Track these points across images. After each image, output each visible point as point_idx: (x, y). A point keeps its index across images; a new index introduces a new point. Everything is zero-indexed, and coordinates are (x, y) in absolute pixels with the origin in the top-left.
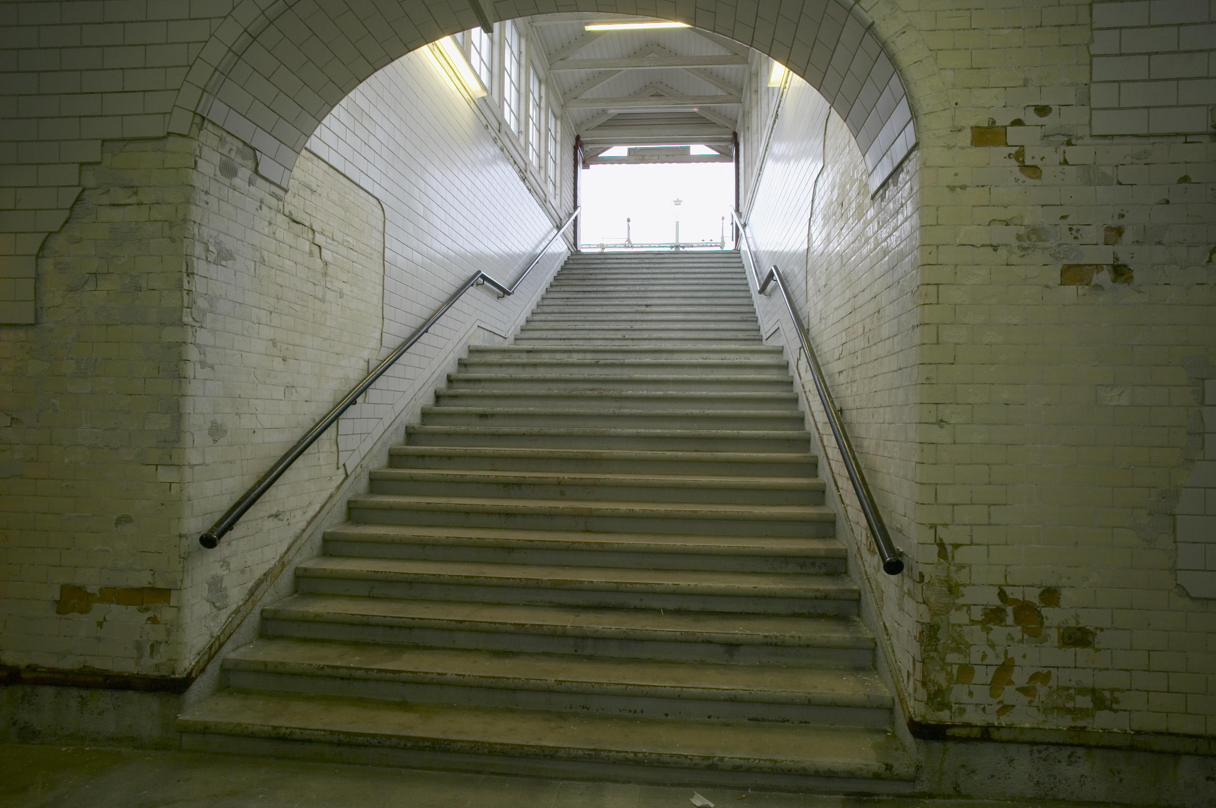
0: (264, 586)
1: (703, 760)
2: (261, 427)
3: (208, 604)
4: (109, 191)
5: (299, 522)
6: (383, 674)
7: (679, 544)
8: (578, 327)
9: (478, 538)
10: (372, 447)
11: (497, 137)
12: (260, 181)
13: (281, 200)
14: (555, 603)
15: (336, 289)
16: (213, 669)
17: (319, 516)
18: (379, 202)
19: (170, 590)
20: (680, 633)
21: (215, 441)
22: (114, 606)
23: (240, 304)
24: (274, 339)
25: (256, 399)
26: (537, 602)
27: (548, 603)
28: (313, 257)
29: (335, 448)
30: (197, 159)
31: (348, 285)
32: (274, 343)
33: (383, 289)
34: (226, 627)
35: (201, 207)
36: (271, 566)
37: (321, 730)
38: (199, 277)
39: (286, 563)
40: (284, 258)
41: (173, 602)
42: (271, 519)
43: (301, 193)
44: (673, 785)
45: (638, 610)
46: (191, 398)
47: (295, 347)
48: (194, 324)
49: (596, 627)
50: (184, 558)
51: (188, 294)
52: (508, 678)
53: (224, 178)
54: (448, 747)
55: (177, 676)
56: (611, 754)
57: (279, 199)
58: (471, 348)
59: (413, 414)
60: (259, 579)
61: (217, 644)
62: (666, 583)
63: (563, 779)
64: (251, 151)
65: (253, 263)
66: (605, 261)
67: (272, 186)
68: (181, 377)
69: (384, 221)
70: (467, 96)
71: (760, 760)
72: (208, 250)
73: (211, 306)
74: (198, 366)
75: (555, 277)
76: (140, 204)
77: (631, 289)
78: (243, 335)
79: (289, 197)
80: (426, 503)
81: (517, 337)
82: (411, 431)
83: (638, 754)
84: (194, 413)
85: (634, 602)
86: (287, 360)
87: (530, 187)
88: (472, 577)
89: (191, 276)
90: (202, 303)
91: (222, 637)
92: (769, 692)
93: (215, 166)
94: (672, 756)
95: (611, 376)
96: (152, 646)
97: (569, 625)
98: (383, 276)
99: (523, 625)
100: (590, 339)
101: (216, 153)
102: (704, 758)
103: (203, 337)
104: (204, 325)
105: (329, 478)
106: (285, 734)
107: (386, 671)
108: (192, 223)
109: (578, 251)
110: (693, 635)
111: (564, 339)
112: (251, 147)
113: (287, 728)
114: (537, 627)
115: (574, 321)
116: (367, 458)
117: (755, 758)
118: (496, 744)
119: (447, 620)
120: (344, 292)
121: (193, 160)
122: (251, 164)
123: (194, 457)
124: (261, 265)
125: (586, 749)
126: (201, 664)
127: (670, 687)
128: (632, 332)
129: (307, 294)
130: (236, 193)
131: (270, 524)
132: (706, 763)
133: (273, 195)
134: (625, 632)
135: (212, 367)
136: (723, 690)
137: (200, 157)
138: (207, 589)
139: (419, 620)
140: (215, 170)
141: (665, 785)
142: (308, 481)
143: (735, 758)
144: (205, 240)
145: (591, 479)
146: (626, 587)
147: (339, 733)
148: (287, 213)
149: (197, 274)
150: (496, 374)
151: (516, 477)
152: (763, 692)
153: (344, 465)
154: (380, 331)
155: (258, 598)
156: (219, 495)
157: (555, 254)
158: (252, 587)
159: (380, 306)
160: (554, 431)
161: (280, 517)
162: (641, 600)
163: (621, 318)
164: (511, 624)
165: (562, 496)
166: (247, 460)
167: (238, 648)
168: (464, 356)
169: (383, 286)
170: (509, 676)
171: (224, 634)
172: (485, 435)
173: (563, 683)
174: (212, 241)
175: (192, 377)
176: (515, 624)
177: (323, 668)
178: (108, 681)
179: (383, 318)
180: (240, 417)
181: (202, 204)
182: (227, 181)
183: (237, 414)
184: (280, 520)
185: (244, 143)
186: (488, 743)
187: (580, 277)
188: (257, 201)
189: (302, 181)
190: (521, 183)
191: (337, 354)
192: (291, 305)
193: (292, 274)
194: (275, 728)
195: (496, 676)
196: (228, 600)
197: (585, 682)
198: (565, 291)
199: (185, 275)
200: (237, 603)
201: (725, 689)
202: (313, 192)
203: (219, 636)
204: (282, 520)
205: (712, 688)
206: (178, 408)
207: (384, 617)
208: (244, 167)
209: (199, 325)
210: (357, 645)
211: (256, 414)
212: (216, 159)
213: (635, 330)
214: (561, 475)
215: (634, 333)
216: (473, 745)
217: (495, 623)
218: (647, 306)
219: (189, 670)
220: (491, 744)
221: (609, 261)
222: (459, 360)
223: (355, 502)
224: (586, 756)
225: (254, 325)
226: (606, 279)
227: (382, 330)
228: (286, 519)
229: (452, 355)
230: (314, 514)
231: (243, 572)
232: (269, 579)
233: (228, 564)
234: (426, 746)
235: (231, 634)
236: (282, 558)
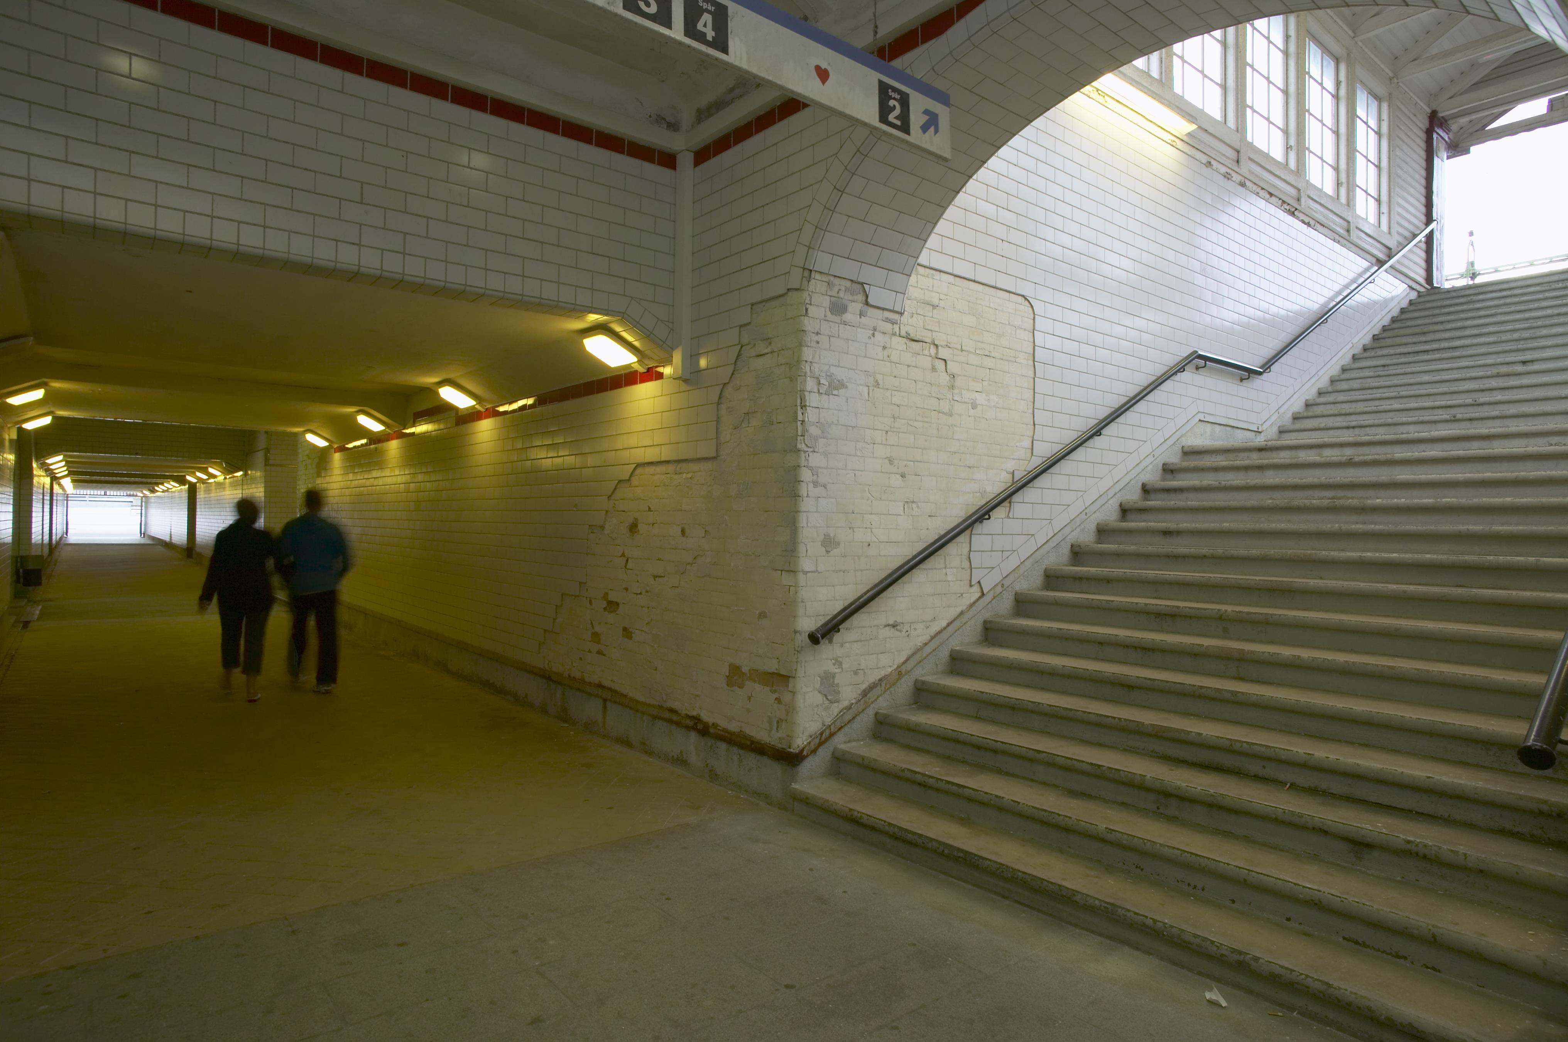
0: (878, 690)
1: (1232, 952)
2: (877, 540)
3: (820, 695)
4: (755, 345)
5: (921, 635)
6: (950, 786)
7: (1341, 706)
8: (1381, 408)
9: (1094, 671)
10: (1019, 566)
11: (1229, 171)
12: (871, 311)
13: (896, 323)
14: (1159, 753)
15: (967, 400)
16: (824, 753)
17: (945, 632)
18: (1026, 299)
19: (789, 677)
20: (1282, 811)
21: (828, 552)
22: (757, 685)
23: (853, 427)
24: (891, 457)
25: (871, 514)
26: (1139, 749)
27: (1152, 752)
28: (937, 372)
29: (968, 564)
30: (808, 306)
31: (984, 394)
32: (891, 461)
33: (1034, 392)
34: (837, 719)
35: (812, 347)
36: (887, 673)
37: (882, 820)
38: (811, 408)
39: (904, 673)
40: (900, 378)
41: (790, 688)
42: (887, 628)
43: (921, 311)
44: (1200, 973)
45: (1257, 778)
46: (805, 514)
47: (916, 463)
48: (806, 449)
49: (1179, 783)
50: (798, 651)
51: (802, 424)
52: (1059, 815)
53: (834, 316)
54: (977, 862)
55: (792, 750)
56: (1129, 914)
57: (893, 323)
58: (1185, 449)
59: (1083, 530)
60: (874, 683)
61: (828, 732)
62: (1295, 750)
63: (1083, 928)
64: (859, 286)
65: (866, 389)
66: (1475, 298)
67: (885, 312)
68: (795, 496)
69: (1034, 318)
70: (1170, 137)
71: (1307, 976)
72: (819, 383)
73: (823, 432)
74: (811, 485)
75: (1374, 336)
76: (772, 352)
77: (1504, 338)
78: (857, 456)
79: (905, 318)
80: (1057, 629)
81: (1281, 429)
82: (1077, 549)
83: (1158, 923)
84: (807, 526)
85: (1255, 768)
86: (907, 476)
87: (1307, 220)
88: (1070, 710)
89: (804, 408)
90: (813, 430)
91: (832, 727)
92: (1371, 908)
93: (825, 308)
94: (1196, 936)
95: (1361, 479)
96: (778, 722)
97: (1149, 776)
98: (1034, 379)
99: (1099, 766)
100: (1396, 424)
101: (826, 297)
102: (1234, 951)
103: (815, 460)
104: (816, 450)
105: (960, 595)
106: (856, 817)
107: (953, 784)
108: (804, 362)
109: (1433, 288)
110: (1300, 817)
111: (1353, 427)
112: (859, 283)
113: (858, 812)
114: (1113, 771)
115: (1380, 399)
116: (1011, 578)
117: (1301, 972)
118: (1019, 871)
119: (1026, 748)
120: (978, 402)
121: (804, 308)
122: (861, 297)
123: (806, 564)
124: (875, 389)
125: (1103, 901)
126: (812, 746)
127: (1235, 866)
128: (1475, 407)
129: (929, 410)
130: (847, 327)
131: (888, 632)
132: (1236, 957)
133: (887, 320)
134: (1212, 795)
135: (825, 486)
136: (1304, 887)
137: (811, 304)
138: (819, 683)
139: (1001, 744)
140: (825, 312)
141: (1189, 970)
142: (932, 595)
143: (1274, 963)
144: (817, 375)
145: (1262, 614)
146: (1241, 746)
147: (894, 826)
148: (903, 333)
149: (809, 406)
150: (1201, 481)
151: (1168, 606)
152: (1361, 905)
153: (979, 582)
154: (1031, 439)
155: (871, 700)
156: (832, 600)
157: (1375, 303)
158: (866, 688)
159: (1031, 411)
160: (1243, 552)
161: (898, 627)
162: (1264, 767)
163: (1461, 388)
164: (1088, 763)
165: (1226, 634)
166: (862, 570)
167: (849, 741)
168: (1174, 459)
169: (1034, 389)
170: (1060, 813)
171: (835, 725)
172: (1158, 556)
173: (1113, 832)
174: (823, 374)
175: (805, 495)
176: (1092, 764)
177: (904, 770)
178: (753, 746)
179: (1034, 425)
180: (853, 531)
181: (814, 344)
182: (837, 319)
183: (850, 528)
184: (897, 630)
185: (852, 281)
186: (1012, 868)
187: (1417, 330)
188: (869, 329)
189: (921, 300)
190: (1289, 219)
191: (969, 467)
192: (911, 423)
193: (911, 393)
194: (851, 810)
195: (1049, 810)
196: (841, 696)
197: (1137, 837)
198: (1383, 356)
199: (799, 408)
200: (850, 701)
201: (1307, 888)
202: (934, 307)
203: (830, 726)
204: (901, 631)
205: (1289, 882)
206: (794, 522)
207: (972, 735)
208: (854, 302)
209: (812, 450)
210: (948, 758)
211: (871, 528)
212: (826, 302)
213: (1483, 404)
214: (1223, 607)
215: (1480, 409)
216: (998, 866)
217: (1071, 759)
218: (1524, 363)
219: (801, 748)
220: (1014, 870)
221: (1481, 297)
222: (1163, 464)
223: (990, 622)
224: (1102, 908)
225: (868, 446)
226: (1464, 328)
227: (1033, 437)
228: (905, 631)
229: (1150, 459)
230: (940, 629)
231: (856, 673)
232: (883, 685)
233: (840, 664)
234: (959, 857)
235: (841, 728)
236: (898, 667)
